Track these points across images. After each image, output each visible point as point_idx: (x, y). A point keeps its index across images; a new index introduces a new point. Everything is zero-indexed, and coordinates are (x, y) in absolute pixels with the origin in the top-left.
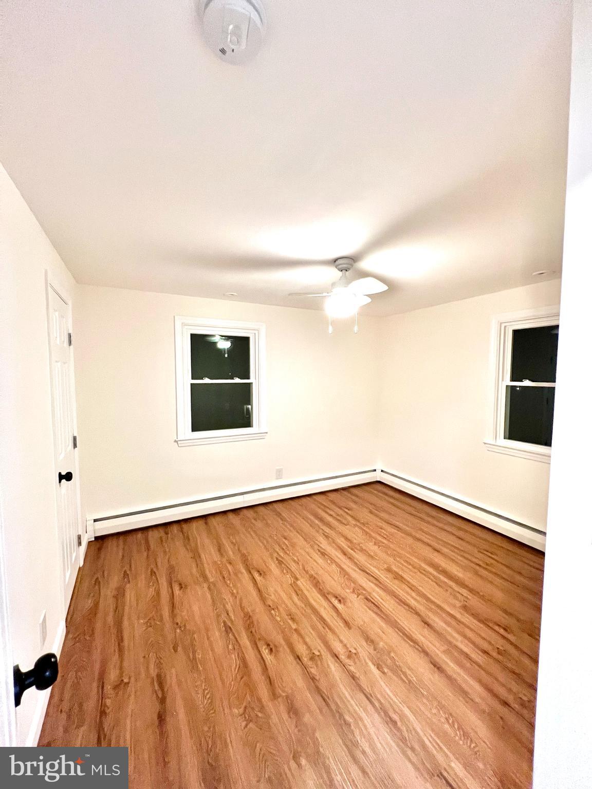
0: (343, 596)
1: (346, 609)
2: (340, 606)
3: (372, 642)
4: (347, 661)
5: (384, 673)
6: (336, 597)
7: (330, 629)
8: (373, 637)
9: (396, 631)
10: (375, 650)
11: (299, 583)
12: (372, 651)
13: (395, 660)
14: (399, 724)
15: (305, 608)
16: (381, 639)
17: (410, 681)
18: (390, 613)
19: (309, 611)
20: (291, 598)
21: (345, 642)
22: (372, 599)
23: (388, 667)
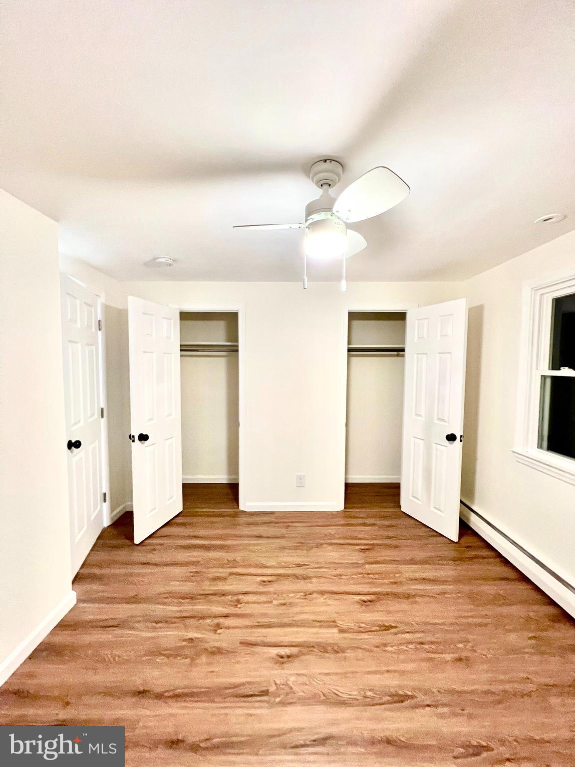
0: (286, 665)
1: (266, 656)
2: (274, 651)
3: (213, 653)
4: (216, 621)
5: (184, 640)
6: (288, 657)
7: (254, 627)
8: (218, 657)
9: (202, 688)
10: (206, 649)
11: (335, 630)
12: (206, 645)
13: (183, 658)
14: (154, 624)
15: (291, 619)
16: (209, 664)
17: (161, 654)
18: (225, 705)
19: (286, 620)
20: (312, 613)
21: (231, 631)
22: (260, 701)
23: (184, 647)
